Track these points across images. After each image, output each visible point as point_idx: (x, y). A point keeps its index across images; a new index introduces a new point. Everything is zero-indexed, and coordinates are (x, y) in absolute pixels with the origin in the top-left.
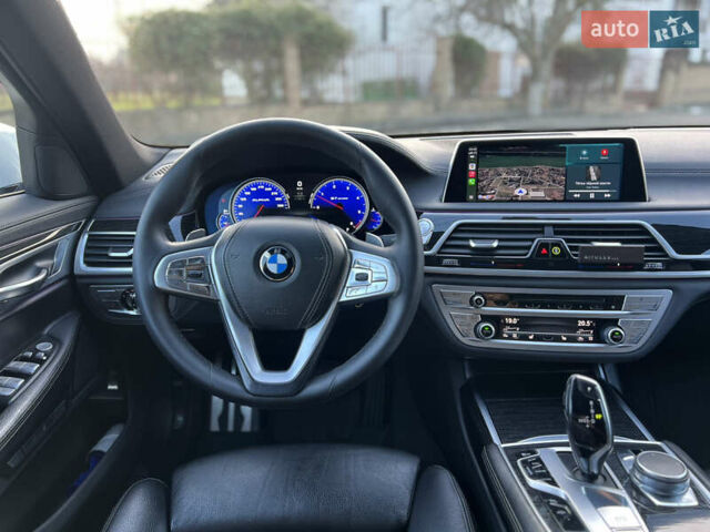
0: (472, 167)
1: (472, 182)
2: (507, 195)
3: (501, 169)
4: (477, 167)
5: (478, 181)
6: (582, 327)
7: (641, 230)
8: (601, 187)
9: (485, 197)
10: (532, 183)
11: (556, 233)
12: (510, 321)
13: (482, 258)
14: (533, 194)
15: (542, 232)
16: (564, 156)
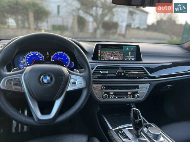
0: (99, 51)
1: (99, 55)
2: (109, 59)
3: (107, 52)
4: (101, 51)
5: (101, 55)
6: (129, 94)
7: (142, 68)
8: (132, 57)
9: (103, 59)
10: (115, 56)
11: (122, 69)
12: (111, 93)
13: (104, 76)
14: (115, 59)
15: (119, 69)
16: (123, 49)
